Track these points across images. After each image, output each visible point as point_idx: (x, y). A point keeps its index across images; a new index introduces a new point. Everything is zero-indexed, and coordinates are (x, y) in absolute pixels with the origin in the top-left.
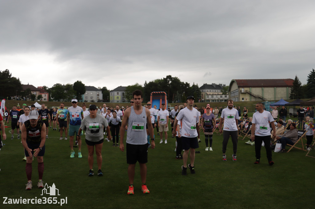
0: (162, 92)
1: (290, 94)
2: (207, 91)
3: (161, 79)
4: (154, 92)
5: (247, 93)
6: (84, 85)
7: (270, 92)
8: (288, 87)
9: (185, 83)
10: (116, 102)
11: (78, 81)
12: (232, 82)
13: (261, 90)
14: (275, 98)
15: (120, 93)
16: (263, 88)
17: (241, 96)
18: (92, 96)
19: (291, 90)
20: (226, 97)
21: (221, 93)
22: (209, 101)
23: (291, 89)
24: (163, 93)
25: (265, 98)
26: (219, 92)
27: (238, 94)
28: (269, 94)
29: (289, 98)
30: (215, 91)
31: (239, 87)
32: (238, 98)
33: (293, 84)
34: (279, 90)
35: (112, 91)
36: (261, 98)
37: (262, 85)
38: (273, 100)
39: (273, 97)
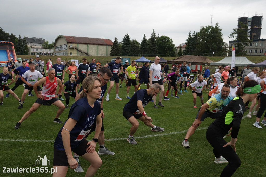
0: (8, 42)
5: (75, 48)
7: (93, 48)
8: (107, 46)
13: (87, 47)
14: (97, 54)
16: (88, 45)
17: (70, 52)
20: (50, 50)
22: (34, 54)
23: (111, 47)
24: (10, 43)
25: (90, 53)
26: (40, 46)
27: (67, 49)
28: (92, 50)
30: (35, 45)
31: (68, 43)
32: (67, 53)
34: (100, 47)
36: (87, 54)
37: (88, 42)
38: (96, 55)
39: (96, 53)
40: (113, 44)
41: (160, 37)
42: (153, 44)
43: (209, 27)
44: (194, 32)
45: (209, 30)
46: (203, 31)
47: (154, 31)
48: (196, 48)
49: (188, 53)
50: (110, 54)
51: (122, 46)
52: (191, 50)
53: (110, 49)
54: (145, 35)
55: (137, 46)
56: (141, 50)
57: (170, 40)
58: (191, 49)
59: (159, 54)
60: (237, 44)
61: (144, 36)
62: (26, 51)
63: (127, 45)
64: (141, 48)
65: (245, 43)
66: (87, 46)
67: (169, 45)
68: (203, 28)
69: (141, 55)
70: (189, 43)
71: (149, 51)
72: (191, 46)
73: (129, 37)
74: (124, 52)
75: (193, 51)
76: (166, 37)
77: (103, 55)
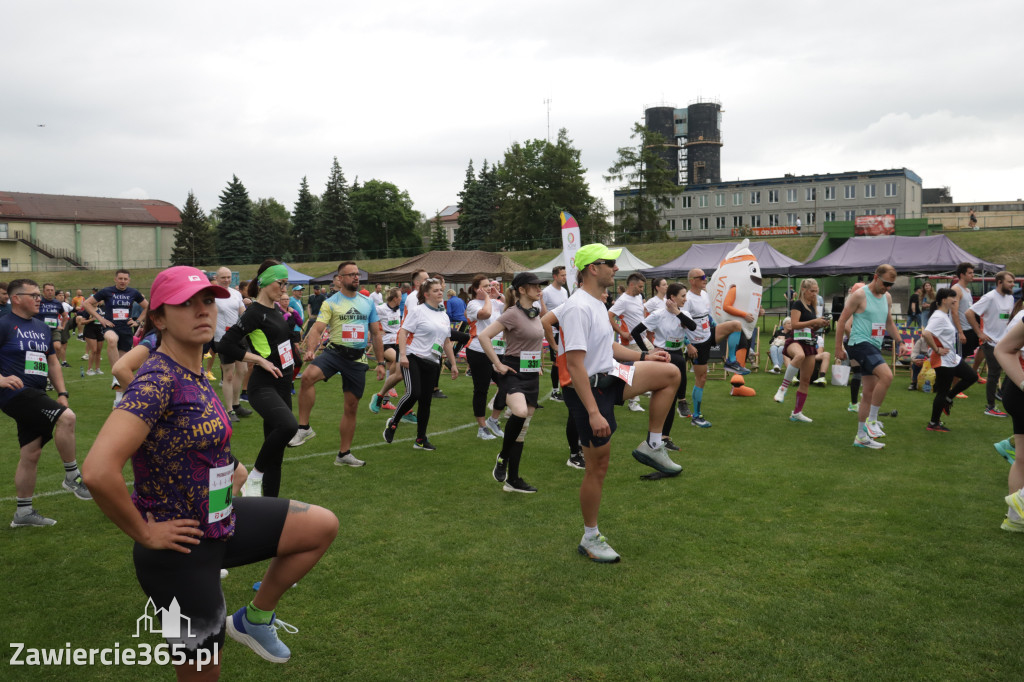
1: (172, 249)
5: (23, 241)
7: (101, 240)
8: (159, 228)
13: (73, 233)
14: (119, 261)
16: (78, 226)
19: (176, 237)
23: (175, 233)
25: (88, 260)
28: (97, 247)
33: (182, 217)
34: (131, 233)
36: (75, 262)
37: (76, 214)
38: (113, 267)
39: (113, 258)
40: (180, 220)
41: (361, 185)
42: (336, 214)
43: (538, 144)
44: (486, 163)
45: (537, 153)
46: (518, 157)
47: (336, 164)
48: (496, 221)
49: (467, 241)
50: (170, 257)
51: (221, 226)
52: (478, 228)
53: (169, 238)
54: (304, 180)
55: (277, 225)
56: (292, 237)
57: (401, 196)
58: (476, 226)
59: (361, 251)
60: (636, 202)
61: (304, 185)
63: (238, 223)
64: (294, 231)
65: (661, 198)
66: (75, 229)
67: (399, 213)
68: (516, 149)
69: (294, 257)
70: (469, 202)
71: (323, 241)
72: (476, 213)
73: (244, 190)
74: (227, 249)
75: (486, 234)
76: (385, 183)
77: (140, 266)
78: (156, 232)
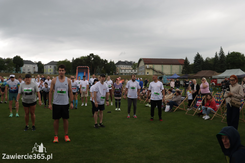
0: (85, 67)
1: (182, 70)
2: (121, 66)
3: (85, 56)
4: (80, 67)
5: (151, 68)
6: (22, 59)
7: (167, 68)
8: (180, 65)
9: (104, 60)
10: (49, 74)
11: (17, 56)
12: (140, 60)
13: (161, 67)
14: (171, 73)
15: (52, 66)
16: (163, 65)
17: (147, 71)
18: (29, 68)
19: (183, 67)
20: (135, 71)
21: (132, 68)
22: (123, 74)
24: (87, 67)
25: (164, 72)
26: (130, 67)
27: (144, 69)
28: (167, 70)
29: (181, 73)
30: (127, 67)
31: (145, 64)
32: (144, 72)
33: (184, 63)
34: (174, 66)
35: (46, 65)
36: (162, 73)
37: (162, 62)
39: (170, 72)
41: (230, 53)
47: (221, 49)
55: (210, 64)
61: (216, 54)
62: (111, 72)
63: (198, 64)
73: (200, 56)
74: (195, 70)
78: (180, 66)
